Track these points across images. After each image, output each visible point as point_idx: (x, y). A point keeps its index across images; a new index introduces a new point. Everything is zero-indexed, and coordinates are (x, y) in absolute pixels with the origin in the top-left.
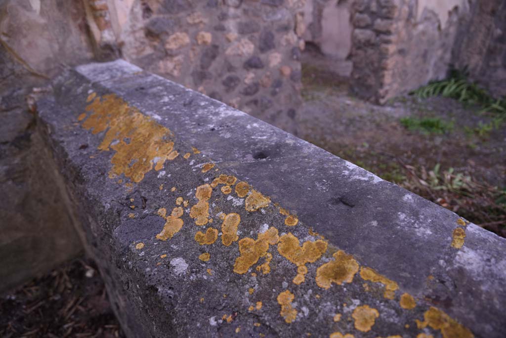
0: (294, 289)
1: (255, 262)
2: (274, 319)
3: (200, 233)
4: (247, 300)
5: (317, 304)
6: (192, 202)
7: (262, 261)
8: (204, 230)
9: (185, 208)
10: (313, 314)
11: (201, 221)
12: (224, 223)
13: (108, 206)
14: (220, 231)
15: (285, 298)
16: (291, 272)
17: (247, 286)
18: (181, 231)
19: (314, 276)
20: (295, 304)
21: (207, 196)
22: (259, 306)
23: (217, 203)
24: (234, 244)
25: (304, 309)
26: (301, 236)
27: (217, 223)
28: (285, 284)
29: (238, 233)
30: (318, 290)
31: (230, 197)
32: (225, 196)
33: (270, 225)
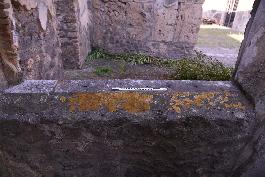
0: (210, 101)
1: (200, 102)
2: (213, 107)
3: (185, 106)
4: (206, 108)
5: (215, 101)
6: (175, 102)
7: (201, 102)
8: (185, 105)
9: (175, 104)
10: (216, 102)
11: (182, 104)
12: (187, 101)
13: (153, 119)
14: (188, 103)
15: (211, 103)
16: (207, 100)
17: (204, 107)
18: (180, 109)
19: (210, 98)
20: (213, 103)
21: (176, 99)
22: (209, 107)
23: (180, 99)
24: (193, 103)
25: (214, 102)
26: (201, 94)
27: (185, 102)
28: (208, 102)
29: (191, 101)
30: (212, 99)
31: (181, 96)
32: (180, 97)
33: (195, 96)
